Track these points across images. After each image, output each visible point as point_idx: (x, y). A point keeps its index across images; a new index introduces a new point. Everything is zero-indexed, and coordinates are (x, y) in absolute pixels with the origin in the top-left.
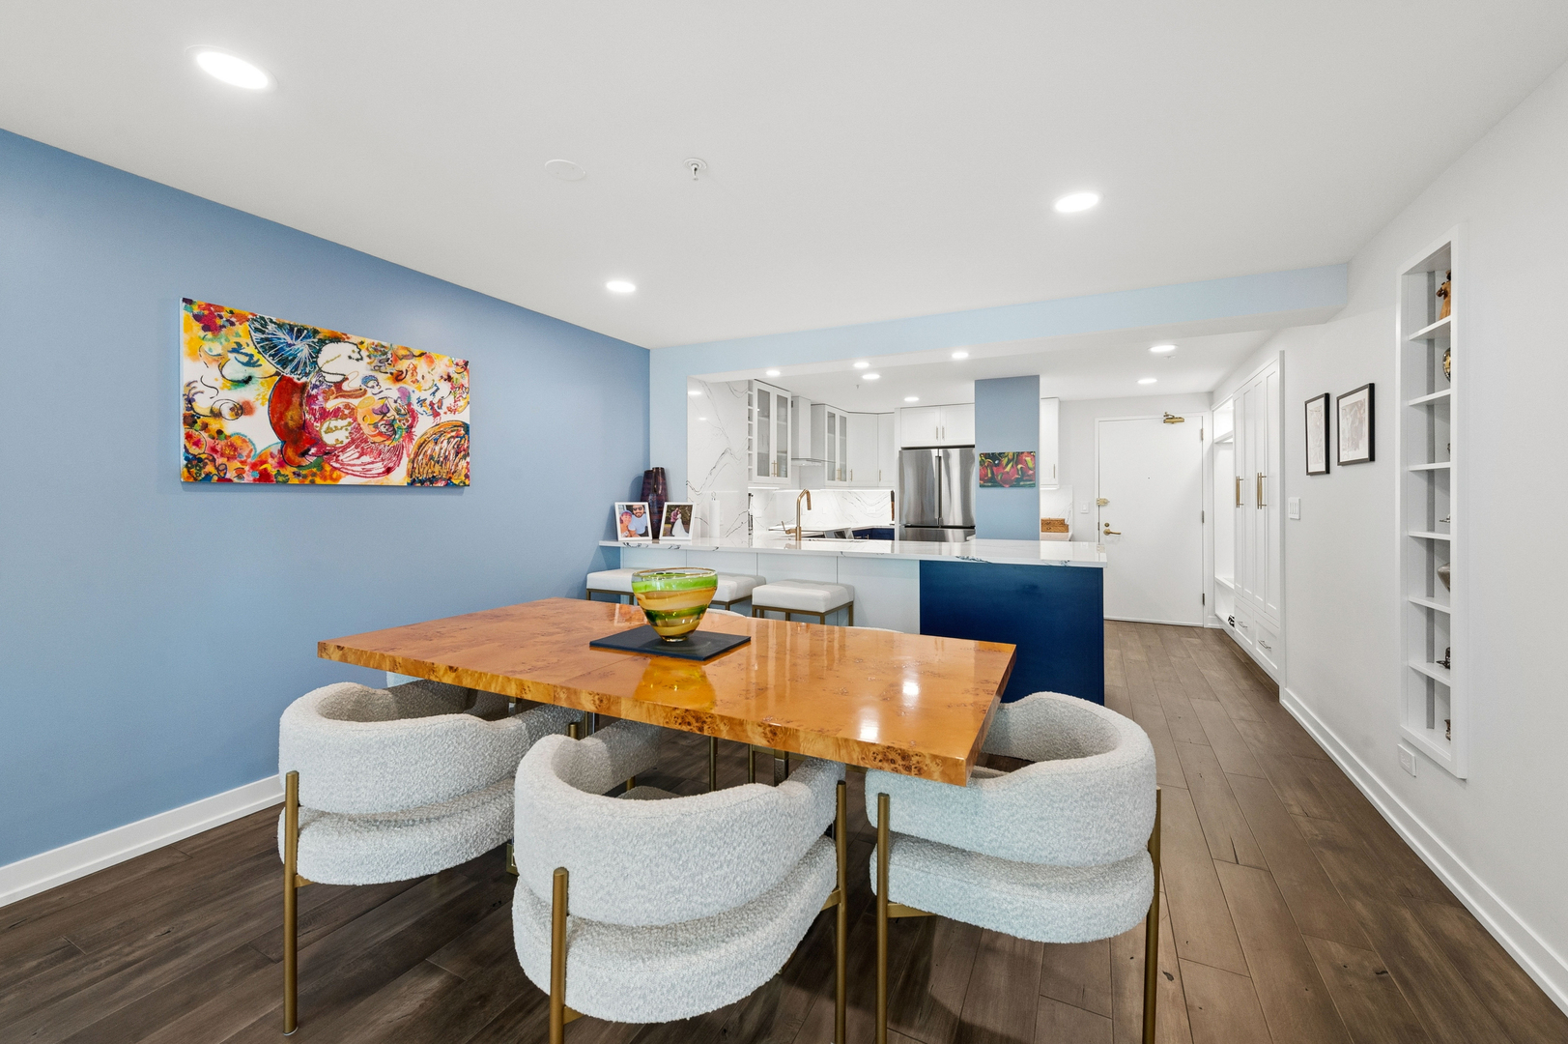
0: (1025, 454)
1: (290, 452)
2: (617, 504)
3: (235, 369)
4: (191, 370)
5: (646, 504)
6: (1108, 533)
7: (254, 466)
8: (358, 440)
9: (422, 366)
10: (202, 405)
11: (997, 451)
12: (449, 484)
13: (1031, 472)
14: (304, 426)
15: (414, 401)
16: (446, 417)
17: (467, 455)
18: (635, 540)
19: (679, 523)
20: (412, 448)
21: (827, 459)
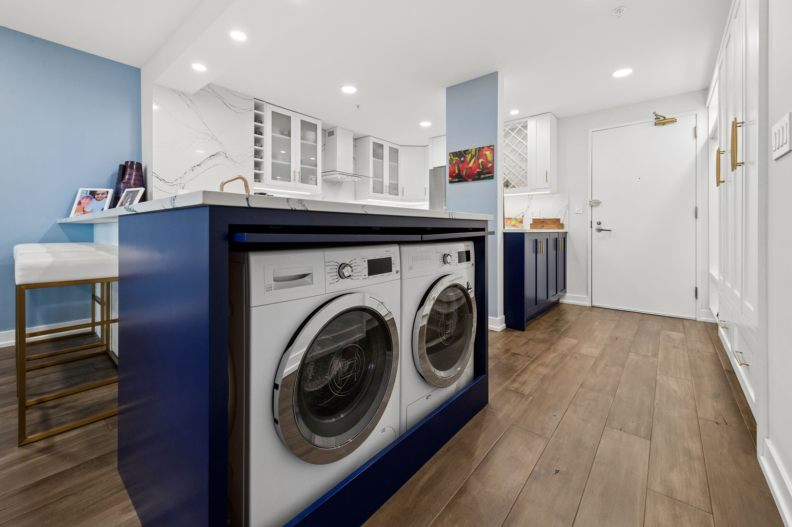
0: (486, 149)
2: (80, 190)
5: (111, 191)
6: (600, 230)
11: (463, 149)
13: (490, 165)
21: (371, 175)
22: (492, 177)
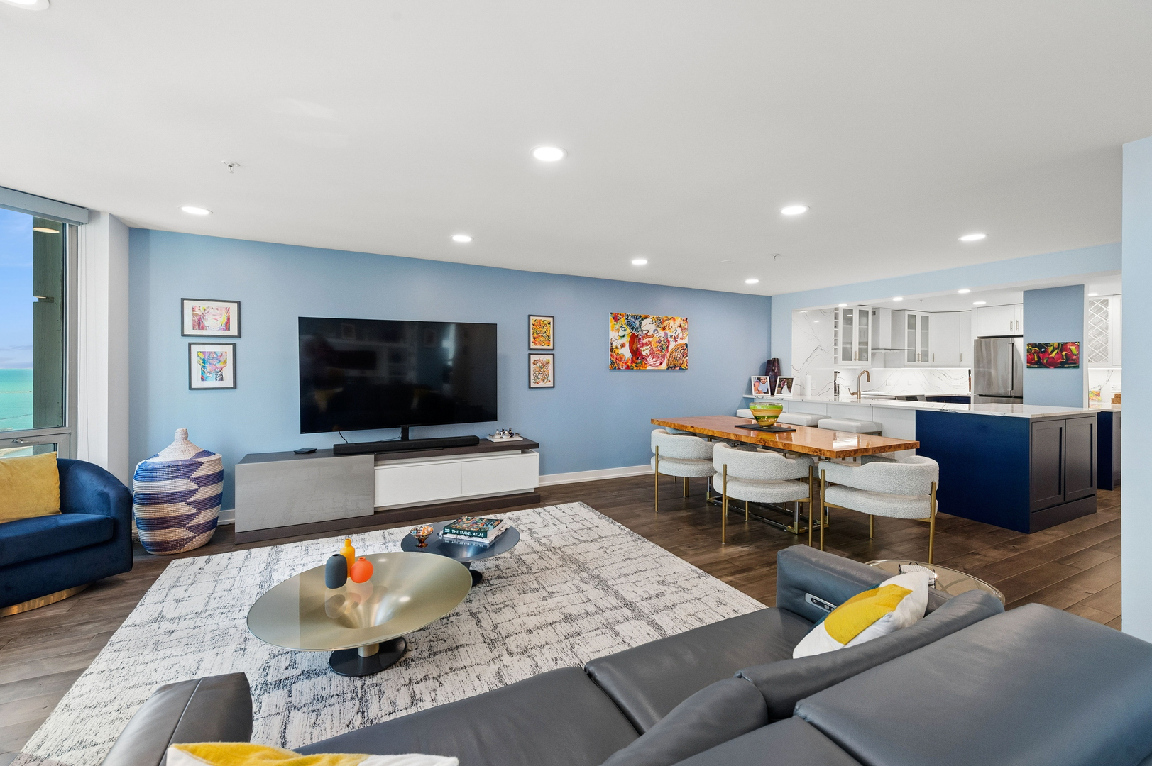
0: (1070, 344)
1: (634, 359)
2: (752, 377)
3: (621, 333)
4: (613, 335)
5: (768, 377)
7: (625, 364)
8: (652, 353)
9: (671, 322)
10: (614, 346)
11: (1043, 341)
12: (680, 369)
13: (1075, 357)
14: (638, 349)
15: (669, 337)
16: (680, 342)
17: (687, 356)
18: (761, 395)
19: (785, 387)
20: (668, 355)
21: (906, 348)
22: (1078, 367)
